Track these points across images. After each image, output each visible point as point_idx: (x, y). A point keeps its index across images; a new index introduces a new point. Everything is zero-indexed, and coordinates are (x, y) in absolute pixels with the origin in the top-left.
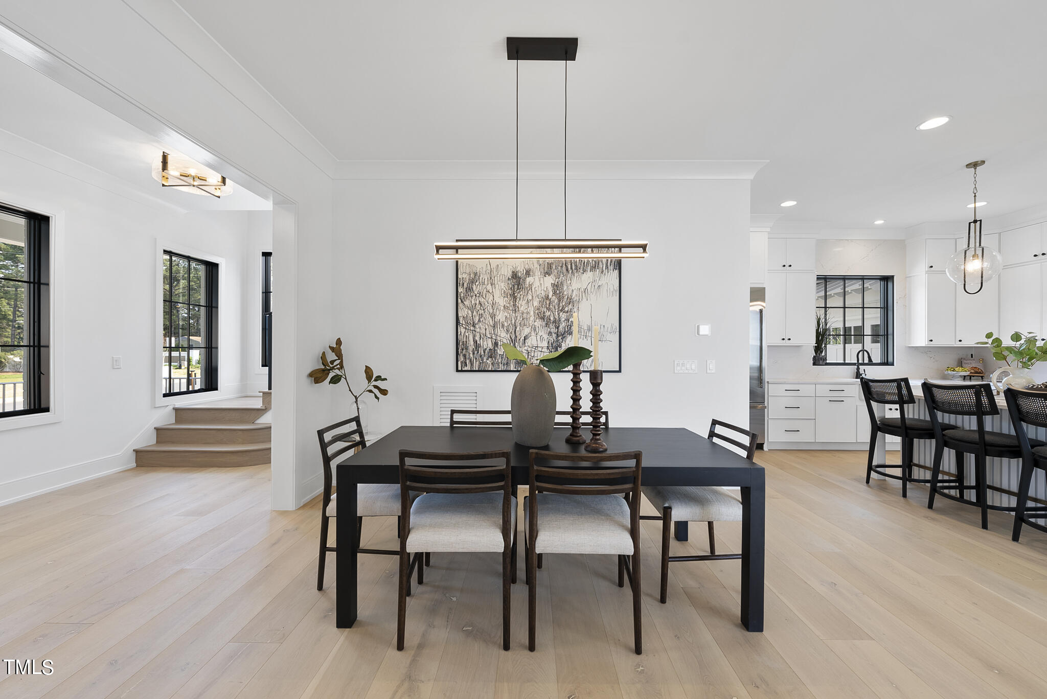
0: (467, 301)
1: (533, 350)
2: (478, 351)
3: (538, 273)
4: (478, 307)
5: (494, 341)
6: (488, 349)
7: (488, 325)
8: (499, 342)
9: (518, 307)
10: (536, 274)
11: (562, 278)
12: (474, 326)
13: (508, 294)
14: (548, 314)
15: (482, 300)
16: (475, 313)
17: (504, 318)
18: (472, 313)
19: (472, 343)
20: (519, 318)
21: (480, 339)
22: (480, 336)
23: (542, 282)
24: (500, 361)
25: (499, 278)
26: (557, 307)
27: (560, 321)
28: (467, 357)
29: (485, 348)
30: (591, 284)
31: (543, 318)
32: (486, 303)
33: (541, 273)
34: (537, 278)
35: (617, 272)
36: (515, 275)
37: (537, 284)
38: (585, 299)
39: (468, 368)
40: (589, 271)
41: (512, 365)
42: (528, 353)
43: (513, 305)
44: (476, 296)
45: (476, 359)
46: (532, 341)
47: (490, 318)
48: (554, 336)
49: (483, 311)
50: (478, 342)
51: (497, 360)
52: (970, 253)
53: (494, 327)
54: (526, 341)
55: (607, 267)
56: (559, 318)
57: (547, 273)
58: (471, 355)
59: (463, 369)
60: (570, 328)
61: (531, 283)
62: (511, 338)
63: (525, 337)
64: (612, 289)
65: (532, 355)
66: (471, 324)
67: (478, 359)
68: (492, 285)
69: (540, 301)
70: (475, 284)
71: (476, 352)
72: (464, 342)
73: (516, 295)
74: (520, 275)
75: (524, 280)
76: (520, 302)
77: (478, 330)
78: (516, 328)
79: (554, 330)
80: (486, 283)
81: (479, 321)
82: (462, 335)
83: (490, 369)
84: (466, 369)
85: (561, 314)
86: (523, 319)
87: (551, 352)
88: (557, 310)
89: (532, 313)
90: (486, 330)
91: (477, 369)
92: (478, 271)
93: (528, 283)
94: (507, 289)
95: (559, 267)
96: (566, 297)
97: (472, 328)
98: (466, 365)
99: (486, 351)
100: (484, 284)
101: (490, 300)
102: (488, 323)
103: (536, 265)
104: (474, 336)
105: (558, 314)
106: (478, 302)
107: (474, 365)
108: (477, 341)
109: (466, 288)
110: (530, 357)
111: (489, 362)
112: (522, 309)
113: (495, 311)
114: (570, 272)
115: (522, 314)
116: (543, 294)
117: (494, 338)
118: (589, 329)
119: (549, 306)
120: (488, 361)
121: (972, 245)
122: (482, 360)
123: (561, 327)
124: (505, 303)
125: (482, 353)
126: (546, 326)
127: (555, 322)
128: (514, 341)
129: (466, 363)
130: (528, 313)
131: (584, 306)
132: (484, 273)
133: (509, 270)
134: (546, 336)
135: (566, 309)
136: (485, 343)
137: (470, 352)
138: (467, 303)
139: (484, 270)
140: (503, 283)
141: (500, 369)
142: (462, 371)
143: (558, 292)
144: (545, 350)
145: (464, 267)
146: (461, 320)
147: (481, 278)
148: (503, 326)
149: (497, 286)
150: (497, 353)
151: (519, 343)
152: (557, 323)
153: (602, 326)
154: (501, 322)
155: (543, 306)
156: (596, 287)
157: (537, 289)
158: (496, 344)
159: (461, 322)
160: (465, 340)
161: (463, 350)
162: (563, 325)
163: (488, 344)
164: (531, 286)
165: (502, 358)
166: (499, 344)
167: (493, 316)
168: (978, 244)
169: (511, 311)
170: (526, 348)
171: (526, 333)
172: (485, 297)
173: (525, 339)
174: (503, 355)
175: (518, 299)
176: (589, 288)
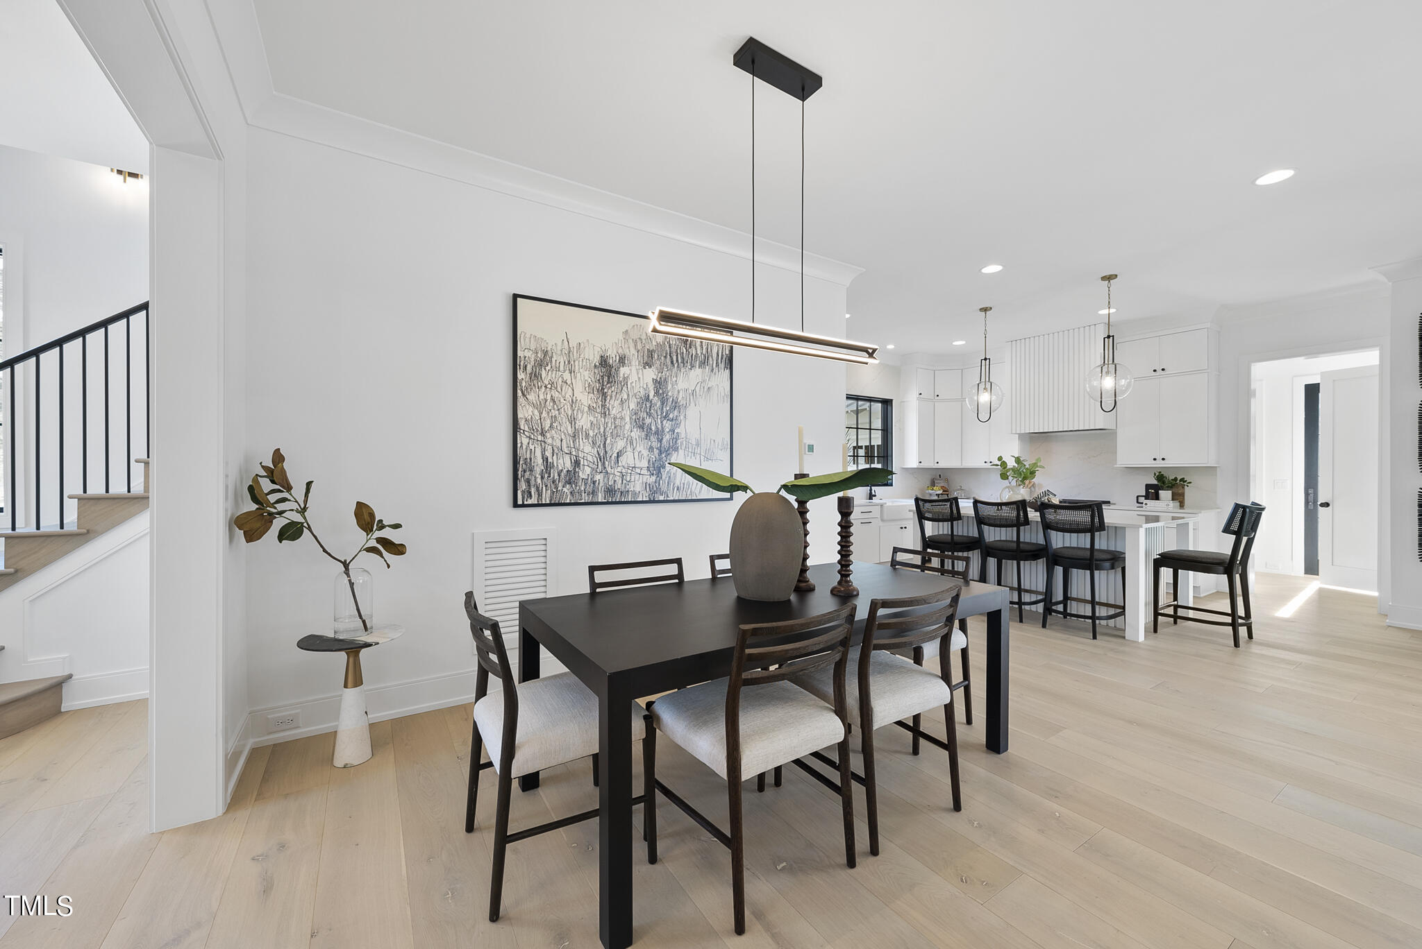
0: (532, 393)
1: (629, 471)
2: (550, 474)
3: (635, 362)
4: (550, 405)
5: (573, 458)
6: (565, 471)
7: (565, 434)
8: (582, 460)
9: (609, 409)
10: (633, 363)
11: (666, 373)
12: (543, 434)
13: (595, 389)
14: (648, 421)
15: (556, 395)
16: (544, 414)
17: (589, 424)
18: (541, 413)
19: (540, 461)
20: (610, 425)
21: (553, 455)
22: (553, 450)
23: (640, 376)
24: (583, 489)
25: (581, 362)
26: (659, 413)
27: (663, 431)
28: (532, 482)
29: (560, 468)
30: (700, 383)
31: (641, 427)
32: (562, 400)
33: (640, 362)
34: (634, 369)
35: (728, 371)
36: (604, 362)
37: (633, 378)
38: (692, 404)
39: (534, 501)
40: (697, 367)
41: (600, 495)
42: (623, 476)
43: (602, 405)
44: (546, 387)
45: (546, 486)
46: (628, 459)
47: (568, 423)
48: (656, 452)
49: (557, 412)
50: (550, 460)
51: (578, 488)
52: (982, 386)
53: (574, 437)
54: (620, 459)
55: (717, 365)
56: (662, 428)
57: (648, 365)
58: (539, 481)
59: (525, 503)
60: (676, 442)
61: (626, 376)
62: (599, 454)
63: (618, 453)
64: (723, 394)
65: (628, 480)
66: (538, 431)
67: (549, 486)
68: (571, 373)
69: (638, 403)
70: (545, 369)
71: (546, 476)
72: (526, 459)
73: (606, 390)
74: (611, 362)
75: (617, 370)
76: (612, 402)
77: (549, 441)
78: (606, 439)
79: (656, 444)
80: (562, 368)
81: (551, 426)
82: (524, 447)
83: (568, 501)
84: (530, 502)
85: (665, 422)
86: (615, 427)
87: (653, 474)
88: (659, 417)
89: (627, 419)
90: (561, 441)
91: (548, 502)
92: (549, 349)
93: (622, 375)
94: (593, 380)
95: (662, 358)
96: (671, 399)
97: (540, 438)
98: (531, 496)
99: (562, 474)
100: (559, 370)
101: (567, 396)
102: (565, 431)
103: (633, 351)
104: (544, 451)
105: (662, 422)
106: (549, 397)
107: (544, 496)
108: (547, 459)
109: (531, 374)
110: (624, 482)
111: (566, 491)
112: (613, 412)
113: (575, 412)
114: (676, 365)
115: (615, 419)
116: (643, 393)
117: (574, 453)
118: (698, 444)
119: (650, 410)
120: (565, 489)
121: (983, 380)
122: (556, 488)
123: (664, 440)
124: (590, 402)
125: (556, 477)
126: (646, 439)
127: (657, 433)
128: (602, 458)
129: (530, 493)
130: (622, 418)
131: (692, 412)
132: (559, 352)
133: (596, 353)
134: (645, 453)
135: (671, 416)
136: (561, 461)
137: (537, 476)
138: (532, 397)
139: (559, 348)
140: (588, 372)
141: (583, 501)
142: (523, 506)
143: (661, 392)
144: (645, 472)
145: (527, 340)
146: (522, 424)
147: (554, 360)
148: (587, 436)
149: (578, 375)
150: (579, 476)
151: (610, 462)
152: (659, 433)
153: (712, 441)
154: (584, 430)
155: (642, 410)
156: (705, 390)
157: (634, 384)
158: (577, 463)
159: (522, 428)
160: (528, 456)
161: (525, 471)
162: (667, 437)
163: (565, 463)
164: (625, 379)
165: (586, 484)
166: (582, 463)
167: (572, 420)
168: (987, 379)
169: (599, 415)
170: (619, 469)
171: (619, 448)
172: (559, 390)
173: (618, 457)
174: (587, 479)
175: (609, 397)
176: (698, 389)
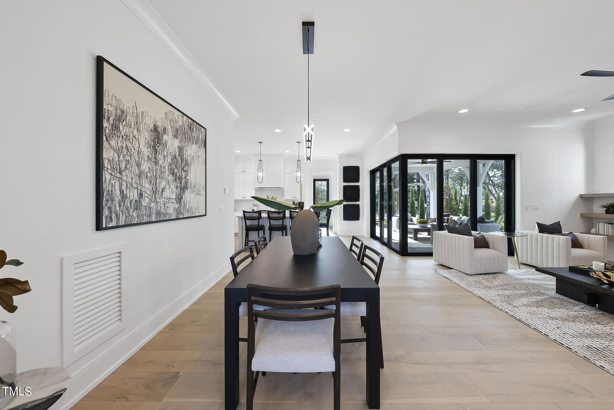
0: (113, 140)
1: (168, 201)
2: (125, 203)
3: (170, 134)
4: (125, 151)
5: (139, 191)
6: (134, 200)
7: (134, 174)
8: (144, 193)
9: (158, 160)
10: (169, 133)
11: (183, 144)
12: (120, 173)
13: (151, 145)
14: (176, 170)
15: (129, 145)
16: (121, 158)
17: (148, 169)
18: (119, 157)
19: (118, 193)
20: (158, 171)
21: (127, 189)
22: (127, 185)
23: (173, 143)
24: (144, 213)
25: (143, 125)
26: (180, 167)
27: (182, 178)
28: (113, 209)
29: (131, 199)
30: (195, 153)
31: (173, 174)
32: (133, 150)
33: (172, 134)
34: (170, 137)
35: (205, 149)
36: (155, 129)
37: (169, 143)
38: (193, 164)
39: (113, 224)
40: (195, 143)
41: (153, 216)
42: (165, 203)
43: (155, 157)
44: (122, 137)
45: (122, 212)
46: (167, 193)
47: (136, 166)
48: (179, 189)
49: (129, 157)
50: (125, 192)
51: (141, 212)
52: (259, 170)
53: (140, 176)
54: (164, 193)
55: (201, 145)
56: (182, 176)
57: (176, 136)
58: (118, 208)
59: (108, 226)
60: (187, 184)
61: (166, 141)
62: (153, 190)
63: (162, 189)
64: (203, 160)
65: (167, 206)
66: (117, 169)
67: (124, 212)
68: (138, 131)
69: (172, 159)
70: (122, 124)
71: (122, 204)
72: (109, 191)
73: (156, 148)
74: (159, 130)
75: (162, 136)
76: (160, 156)
77: (125, 178)
78: (156, 180)
79: (179, 185)
80: (132, 126)
81: (126, 167)
82: (107, 182)
83: (136, 222)
84: (111, 225)
85: (182, 172)
86: (161, 173)
87: (178, 203)
88: (180, 169)
89: (167, 168)
90: (132, 179)
91: (123, 224)
92: (125, 109)
93: (164, 140)
94: (150, 140)
95: (182, 134)
96: (185, 159)
97: (118, 175)
98: (112, 220)
99: (133, 203)
100: (131, 127)
101: (136, 147)
102: (135, 172)
103: (170, 127)
104: (121, 185)
105: (181, 172)
106: (124, 146)
107: (121, 219)
108: (123, 191)
109: (112, 125)
110: (165, 207)
111: (135, 215)
112: (160, 162)
113: (140, 159)
114: (187, 140)
115: (161, 167)
116: (173, 154)
117: (139, 188)
118: (195, 187)
119: (177, 164)
120: (134, 214)
121: (260, 168)
122: (129, 213)
123: (182, 183)
124: (148, 154)
125: (129, 205)
126: (175, 181)
127: (179, 178)
128: (155, 192)
129: (111, 218)
130: (164, 167)
131: (193, 167)
132: (131, 114)
133: (152, 123)
134: (174, 189)
135: (185, 169)
136: (132, 193)
137: (117, 204)
138: (113, 143)
139: (131, 111)
140: (147, 133)
141: (144, 221)
142: (107, 228)
143: (181, 154)
144: (174, 201)
145: (110, 97)
146: (106, 163)
147: (128, 118)
148: (147, 176)
149: (142, 134)
150: (142, 204)
151: (159, 194)
152: (180, 178)
153: (200, 185)
154: (145, 172)
155: (173, 163)
156: (197, 157)
157: (170, 147)
158: (141, 195)
159: (106, 166)
160: (110, 189)
161: (108, 201)
162: (183, 181)
163: (133, 195)
164: (166, 142)
165: (146, 209)
166: (144, 195)
167: (139, 165)
168: (261, 168)
169: (153, 163)
170: (163, 199)
171: (163, 186)
172: (131, 142)
173: (162, 191)
174: (147, 206)
175: (158, 152)
176: (195, 156)
